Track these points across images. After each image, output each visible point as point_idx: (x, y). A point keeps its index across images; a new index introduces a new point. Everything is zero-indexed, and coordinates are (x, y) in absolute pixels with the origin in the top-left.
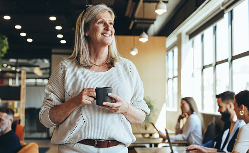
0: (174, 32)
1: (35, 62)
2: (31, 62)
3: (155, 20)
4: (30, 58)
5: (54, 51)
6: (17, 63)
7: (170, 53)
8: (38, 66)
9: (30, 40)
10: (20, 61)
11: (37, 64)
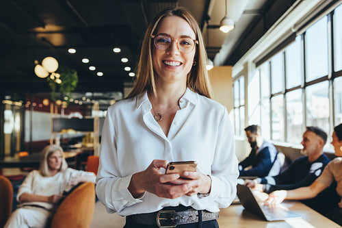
0: (241, 60)
1: (111, 95)
2: (106, 95)
3: (220, 48)
4: (104, 91)
5: (126, 84)
6: (93, 96)
7: (236, 83)
8: (113, 99)
9: (100, 74)
10: (96, 94)
11: (112, 97)
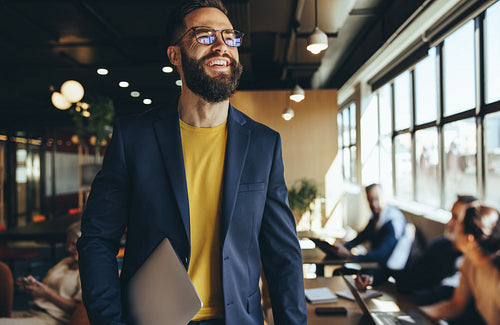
0: (349, 81)
7: (345, 111)
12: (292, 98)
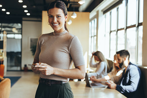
1: (13, 25)
2: (10, 25)
4: (9, 23)
5: (23, 19)
6: (1, 25)
7: (93, 21)
8: (14, 27)
9: (8, 13)
10: (3, 24)
12: (72, 17)
